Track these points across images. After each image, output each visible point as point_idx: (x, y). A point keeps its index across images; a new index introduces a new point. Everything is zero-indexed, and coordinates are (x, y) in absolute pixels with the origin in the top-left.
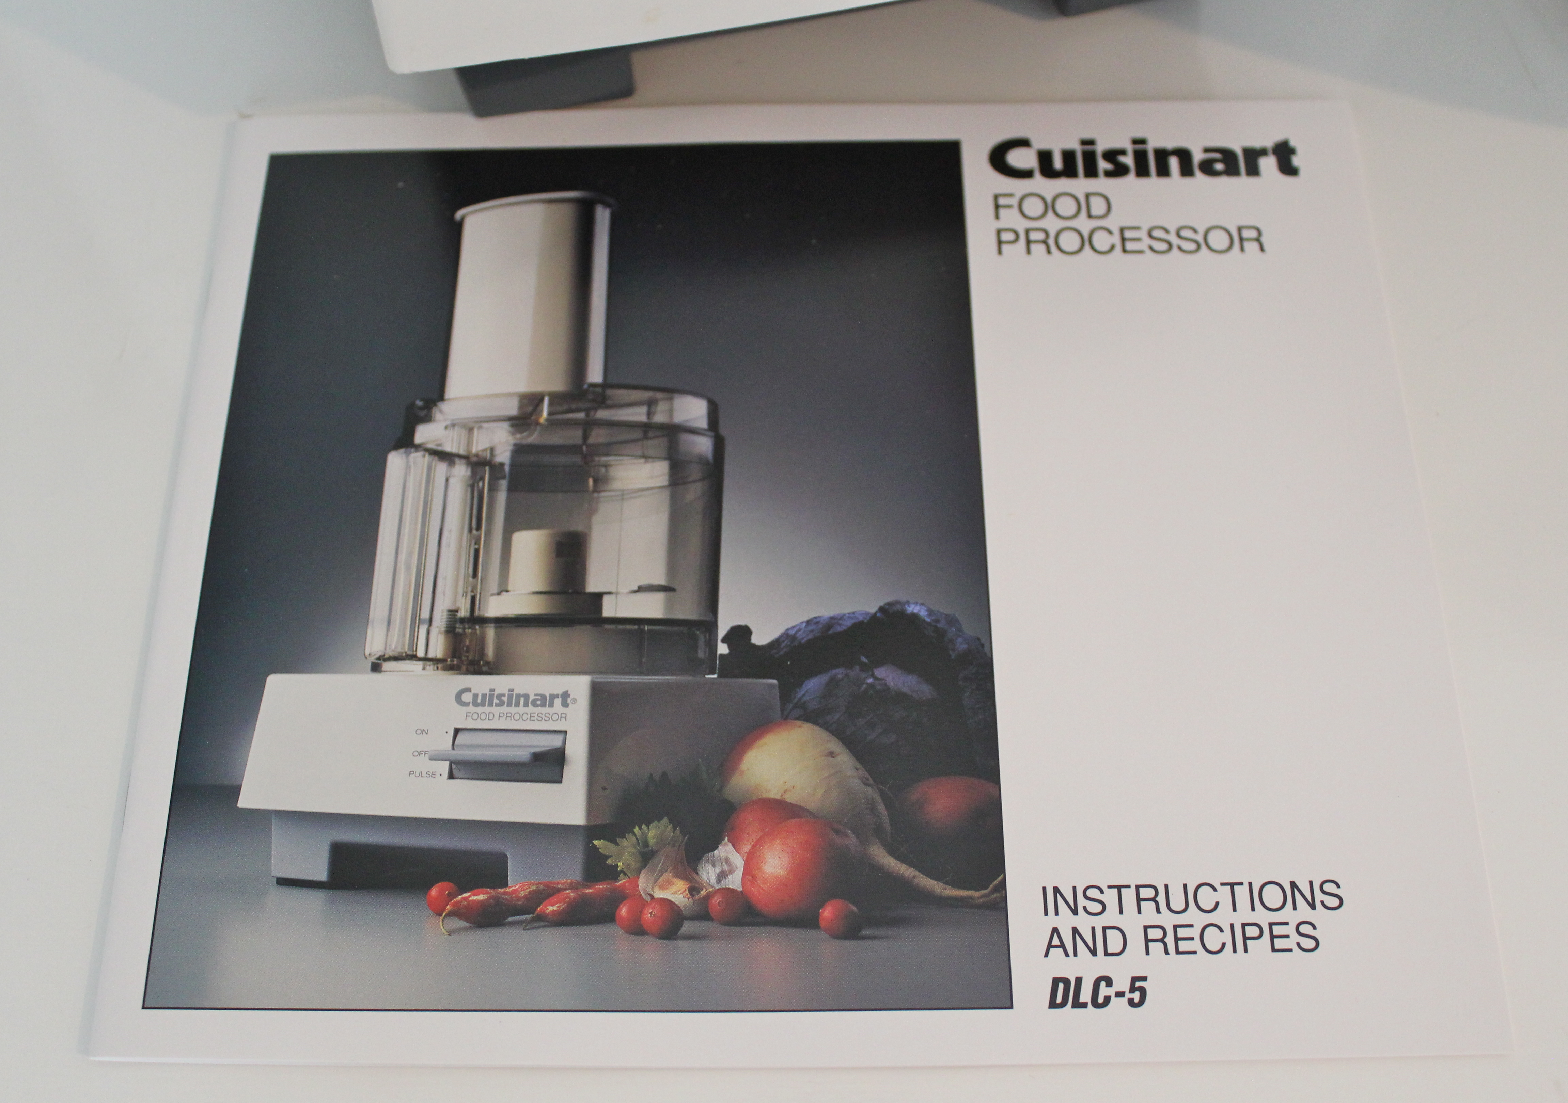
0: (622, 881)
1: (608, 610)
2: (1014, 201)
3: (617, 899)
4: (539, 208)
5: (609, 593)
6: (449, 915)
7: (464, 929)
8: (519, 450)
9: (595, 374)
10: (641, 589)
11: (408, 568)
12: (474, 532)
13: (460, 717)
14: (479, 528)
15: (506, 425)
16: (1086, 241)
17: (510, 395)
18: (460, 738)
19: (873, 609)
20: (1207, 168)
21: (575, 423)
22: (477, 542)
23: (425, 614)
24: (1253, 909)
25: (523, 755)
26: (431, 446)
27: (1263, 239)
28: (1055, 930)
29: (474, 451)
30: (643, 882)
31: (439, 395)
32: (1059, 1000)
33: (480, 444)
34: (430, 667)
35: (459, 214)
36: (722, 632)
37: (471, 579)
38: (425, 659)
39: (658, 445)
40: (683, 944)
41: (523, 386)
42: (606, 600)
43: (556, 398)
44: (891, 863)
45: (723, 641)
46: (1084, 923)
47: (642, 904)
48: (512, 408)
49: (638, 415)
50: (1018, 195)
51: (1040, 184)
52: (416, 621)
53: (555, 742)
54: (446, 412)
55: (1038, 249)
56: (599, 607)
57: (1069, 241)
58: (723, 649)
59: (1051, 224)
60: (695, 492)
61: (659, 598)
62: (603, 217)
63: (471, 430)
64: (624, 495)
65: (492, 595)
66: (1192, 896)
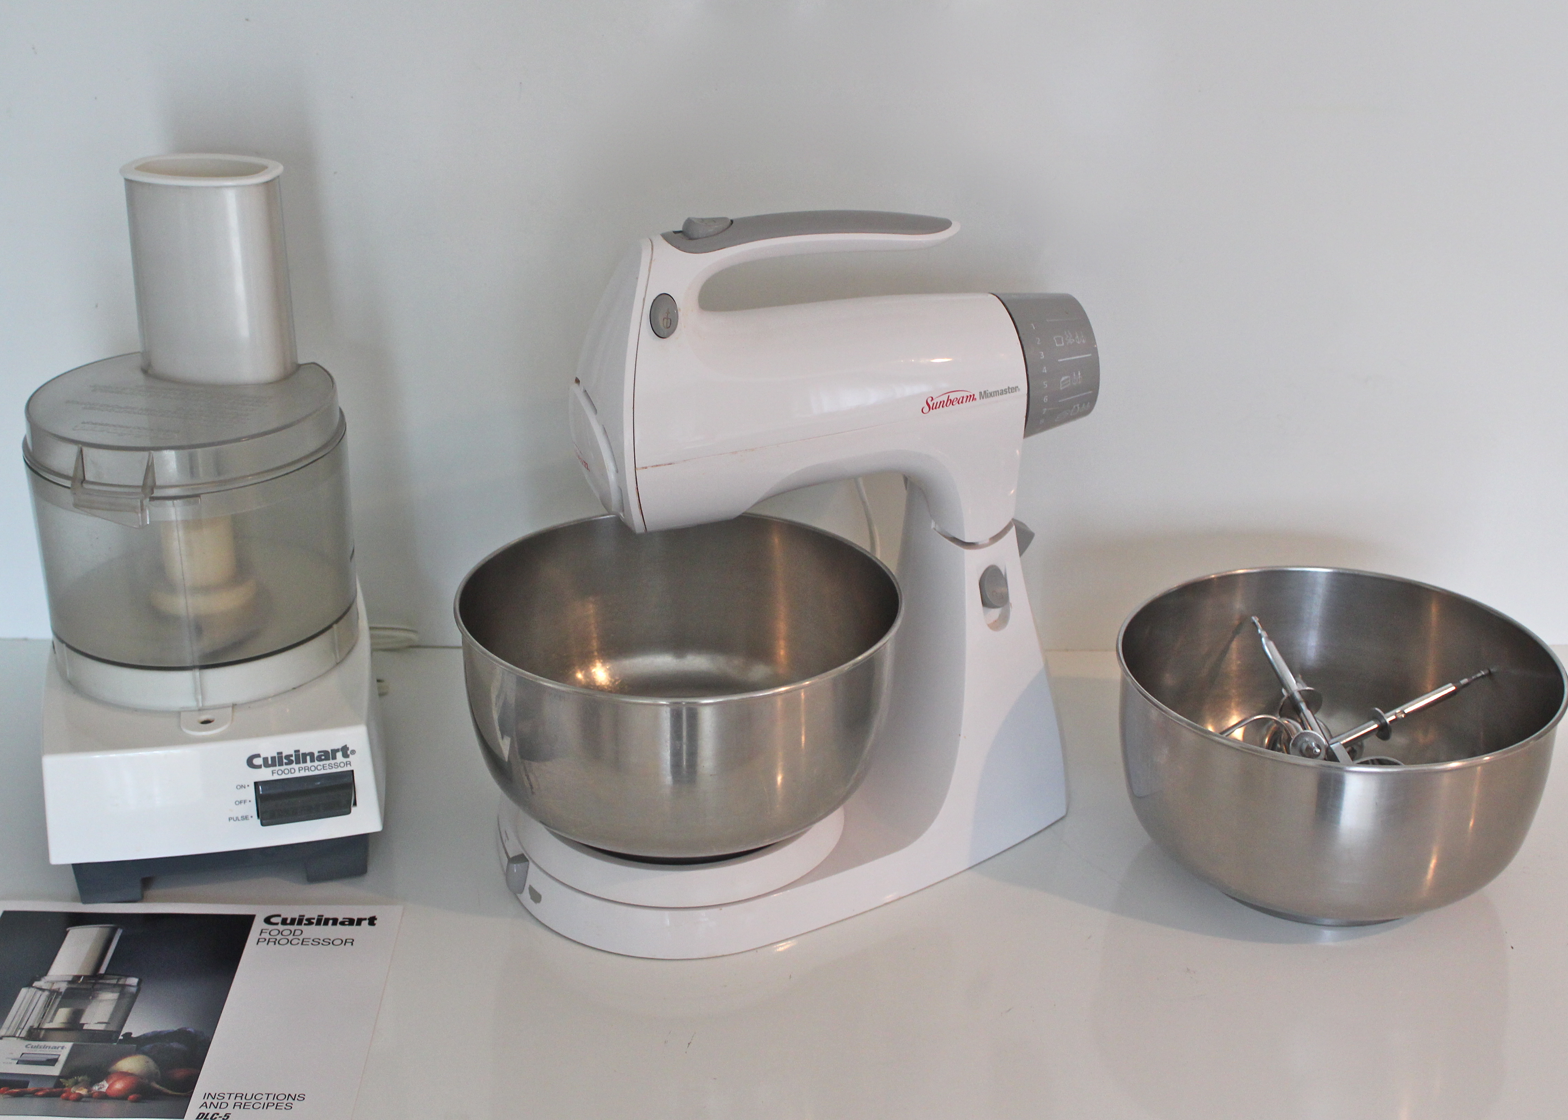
0: (66, 1089)
1: (85, 1027)
2: (268, 932)
3: (62, 1092)
4: (98, 929)
5: (87, 1023)
6: (6, 1094)
7: (9, 1097)
8: (67, 989)
9: (103, 970)
10: (98, 1023)
11: (20, 1016)
12: (46, 1008)
13: (26, 1051)
14: (48, 1007)
15: (66, 983)
16: (290, 942)
17: (70, 975)
18: (23, 1055)
19: (175, 1029)
20: (342, 923)
21: (91, 983)
22: (46, 1010)
23: (22, 1027)
24: (273, 1099)
25: (45, 1059)
26: (38, 987)
27: (354, 943)
28: (206, 1103)
29: (53, 988)
30: (73, 1089)
31: (46, 974)
32: (200, 1117)
33: (55, 987)
34: (19, 1039)
35: (68, 929)
36: (123, 1032)
37: (41, 1019)
38: (18, 1037)
39: (118, 989)
40: (81, 1104)
41: (76, 974)
42: (85, 1025)
43: (85, 976)
44: (158, 1086)
45: (122, 1036)
46: (215, 1102)
47: (71, 1094)
48: (70, 979)
49: (114, 981)
50: (270, 929)
51: (281, 927)
52: (18, 1028)
53: (57, 1057)
54: (47, 978)
55: (271, 944)
56: (83, 1027)
57: (284, 942)
58: (121, 1037)
59: (279, 937)
60: (126, 1001)
61: (104, 1025)
62: (119, 933)
63: (54, 984)
64: (101, 1001)
65: (47, 1023)
66: (253, 1096)
